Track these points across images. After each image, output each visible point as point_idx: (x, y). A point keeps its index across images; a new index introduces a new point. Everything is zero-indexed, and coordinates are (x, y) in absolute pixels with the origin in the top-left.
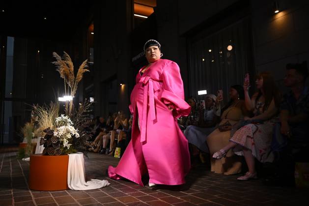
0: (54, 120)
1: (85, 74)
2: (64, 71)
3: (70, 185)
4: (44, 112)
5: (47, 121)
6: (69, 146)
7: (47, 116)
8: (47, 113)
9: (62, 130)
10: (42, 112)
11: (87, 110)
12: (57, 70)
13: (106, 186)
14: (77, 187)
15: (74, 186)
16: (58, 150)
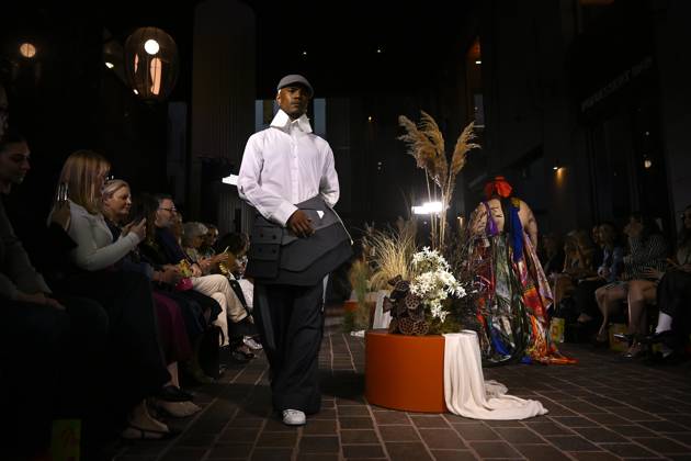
0: (409, 258)
1: (470, 155)
2: (424, 152)
3: (451, 404)
4: (386, 241)
5: (394, 261)
6: (443, 315)
7: (393, 251)
8: (393, 244)
9: (426, 281)
10: (383, 241)
12: (410, 153)
13: (538, 416)
14: (466, 409)
15: (460, 407)
16: (420, 325)
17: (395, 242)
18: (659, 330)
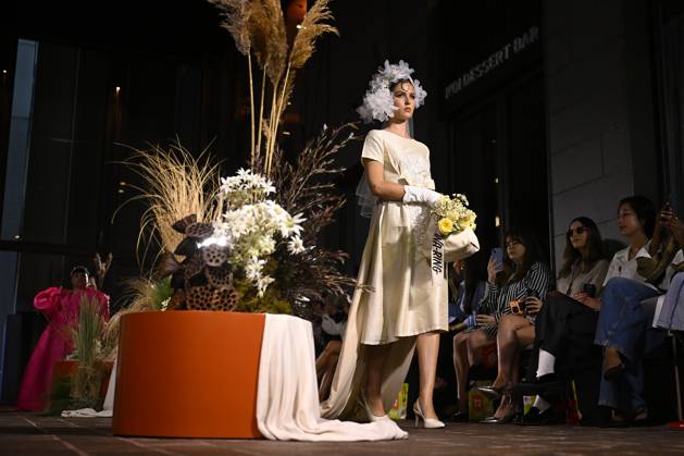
0: (210, 187)
1: (322, 42)
3: (265, 423)
4: (173, 168)
5: (183, 198)
6: (263, 284)
7: (183, 184)
8: (183, 173)
9: (242, 220)
10: (166, 167)
11: (329, 167)
12: (225, 26)
13: (393, 439)
14: (287, 429)
15: (278, 426)
16: (225, 294)
17: (187, 170)
18: (539, 373)
